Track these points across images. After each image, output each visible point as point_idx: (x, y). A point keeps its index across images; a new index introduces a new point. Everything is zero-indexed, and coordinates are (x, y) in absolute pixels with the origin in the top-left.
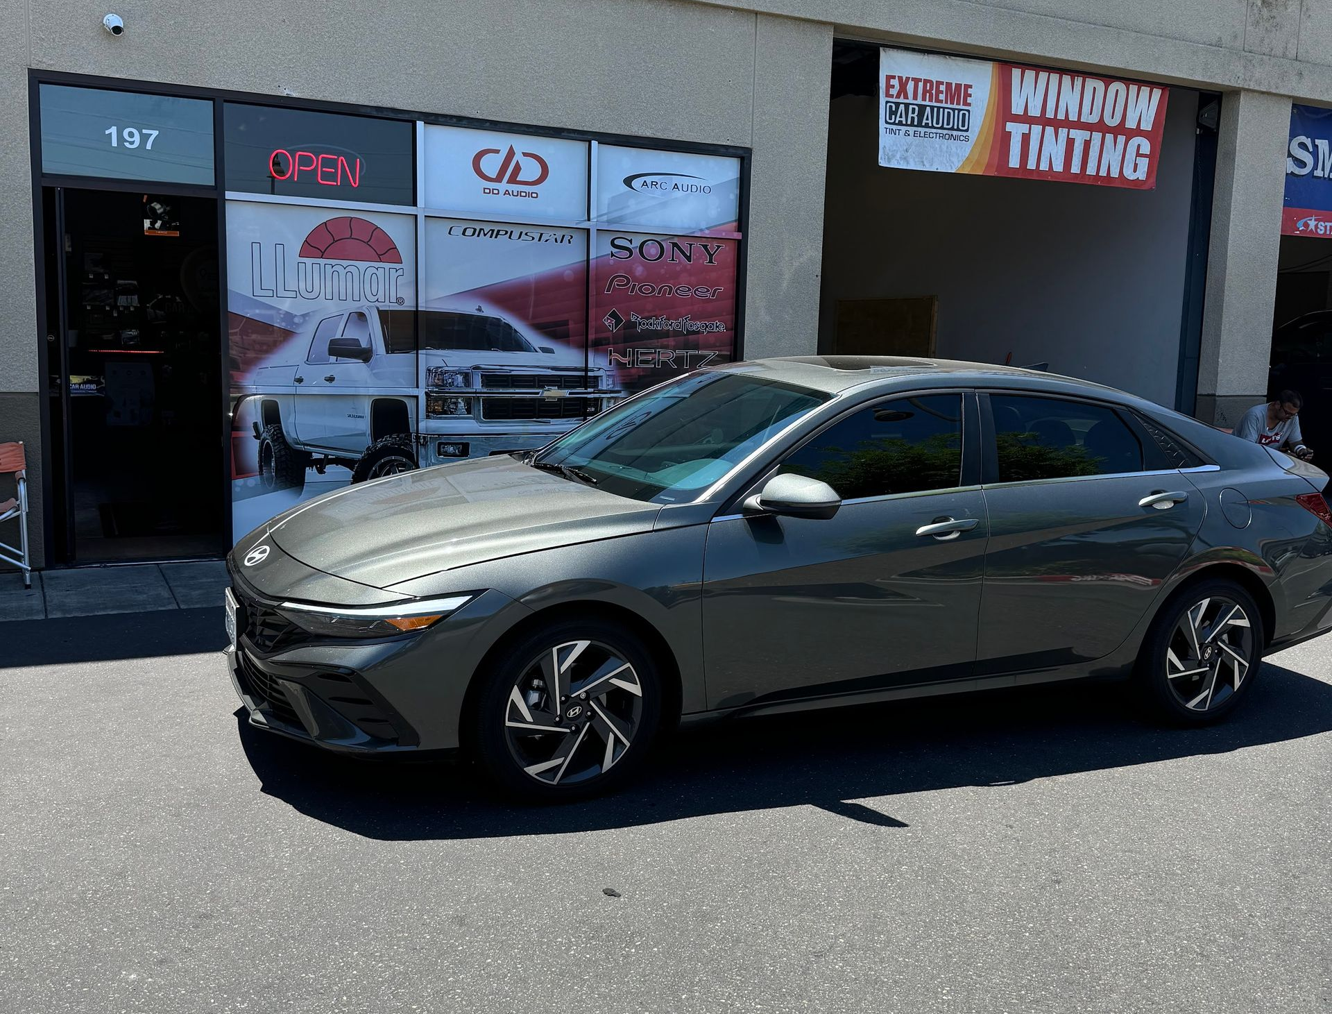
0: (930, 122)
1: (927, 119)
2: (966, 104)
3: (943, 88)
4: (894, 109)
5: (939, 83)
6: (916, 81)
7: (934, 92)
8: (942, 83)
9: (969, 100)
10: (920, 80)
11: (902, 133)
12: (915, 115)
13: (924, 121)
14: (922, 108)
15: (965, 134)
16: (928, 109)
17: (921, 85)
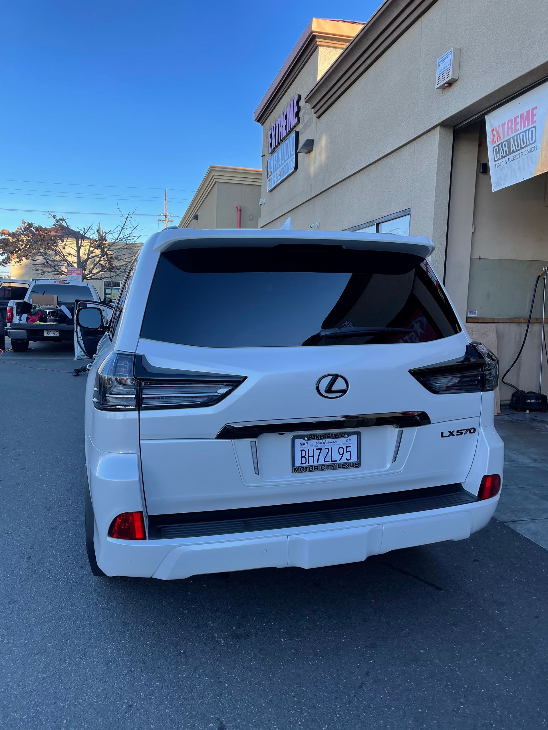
0: (514, 148)
1: (513, 147)
2: (533, 122)
3: (518, 120)
4: (498, 150)
5: (516, 118)
6: (503, 125)
7: (513, 126)
8: (518, 117)
9: (535, 118)
10: (505, 123)
11: (504, 163)
12: (506, 149)
13: (512, 149)
14: (508, 141)
15: (533, 145)
16: (511, 140)
17: (506, 126)
